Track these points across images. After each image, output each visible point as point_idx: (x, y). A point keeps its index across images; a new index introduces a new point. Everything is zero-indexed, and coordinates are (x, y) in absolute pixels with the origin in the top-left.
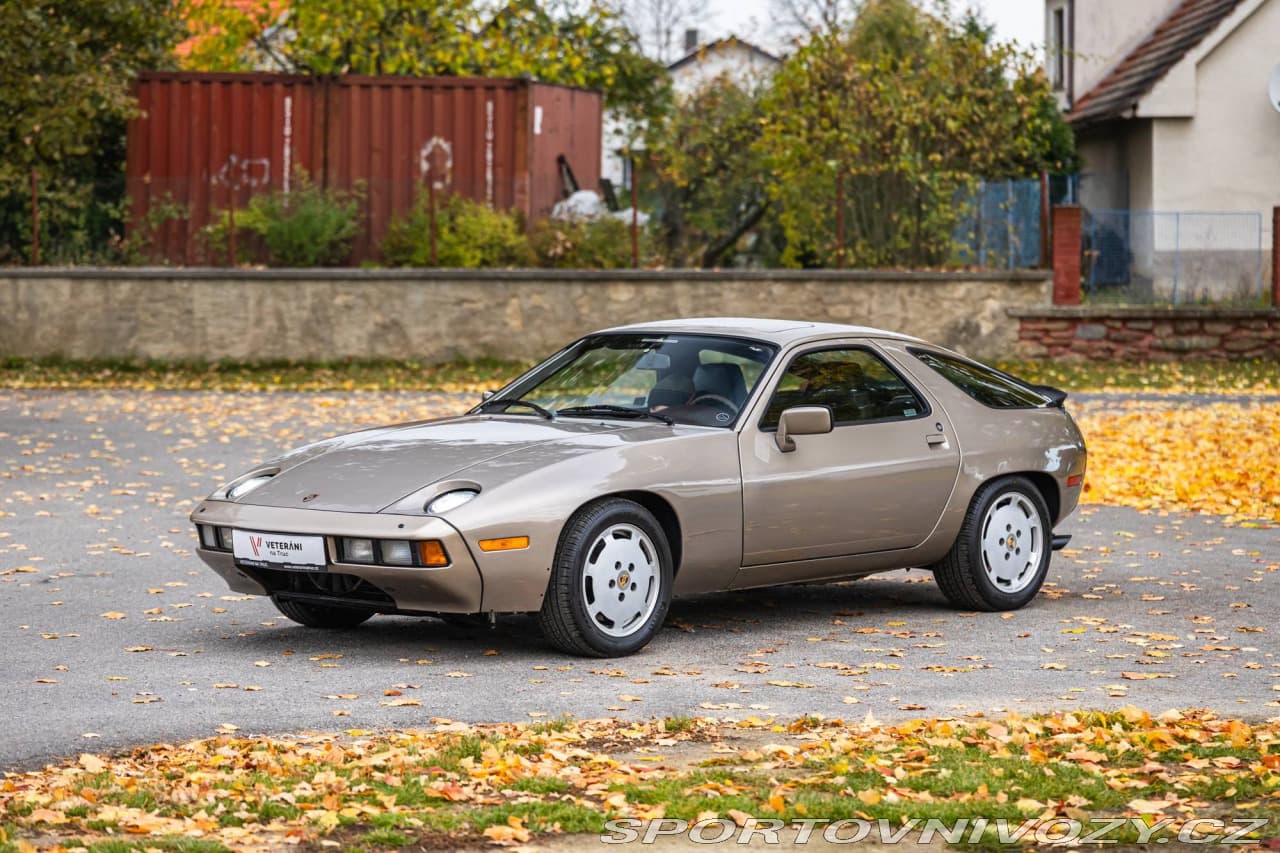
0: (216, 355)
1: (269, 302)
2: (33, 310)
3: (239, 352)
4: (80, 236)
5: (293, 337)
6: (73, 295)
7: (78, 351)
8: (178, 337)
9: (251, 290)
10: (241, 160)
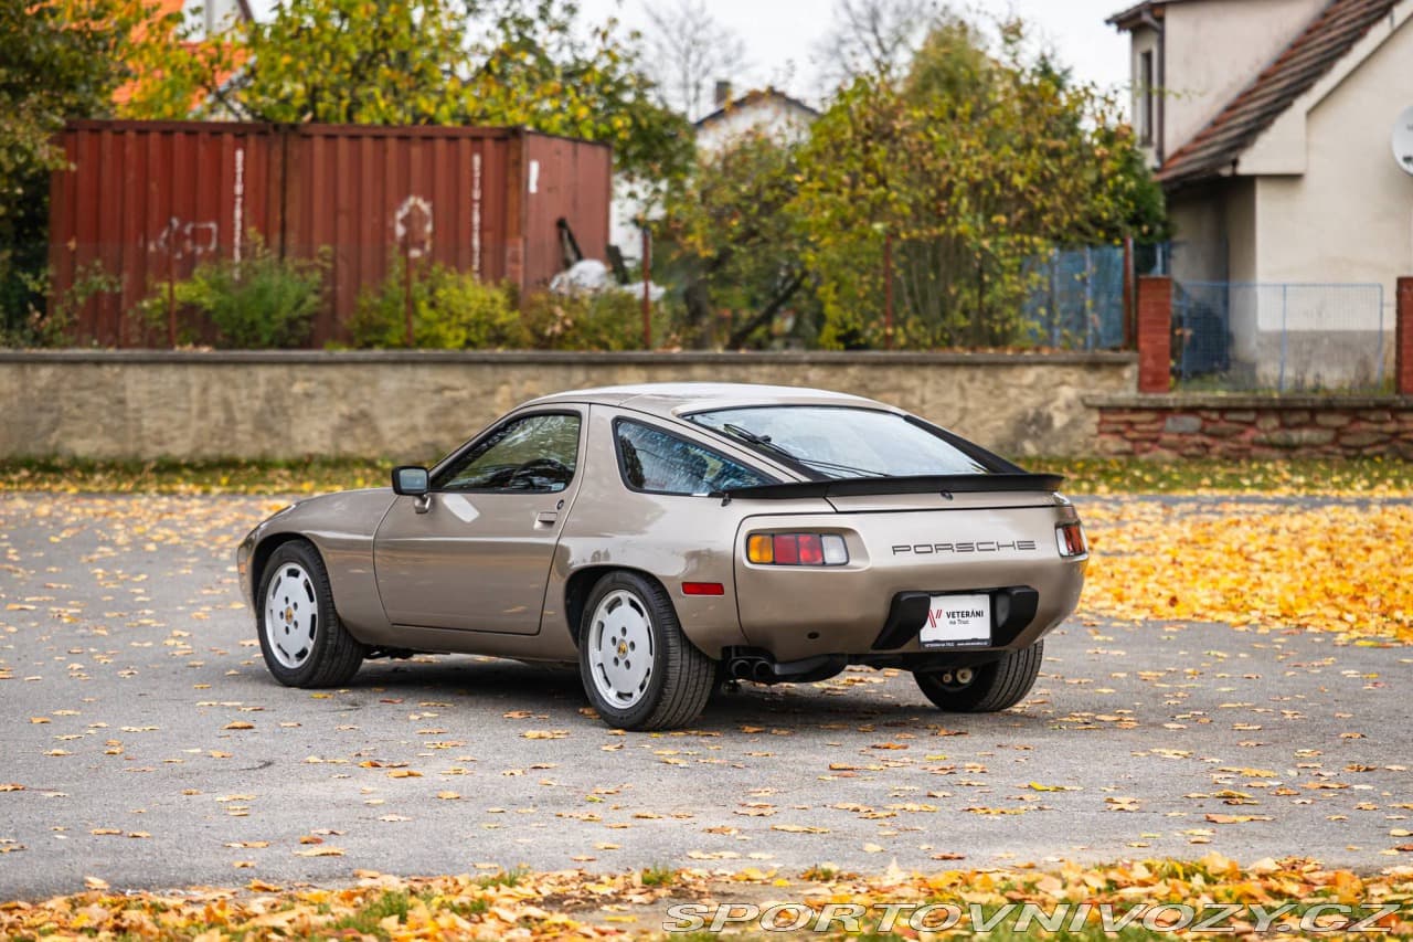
0: (153, 452)
1: (216, 390)
3: (180, 449)
5: (244, 428)
8: (109, 431)
9: (194, 375)
10: (183, 224)
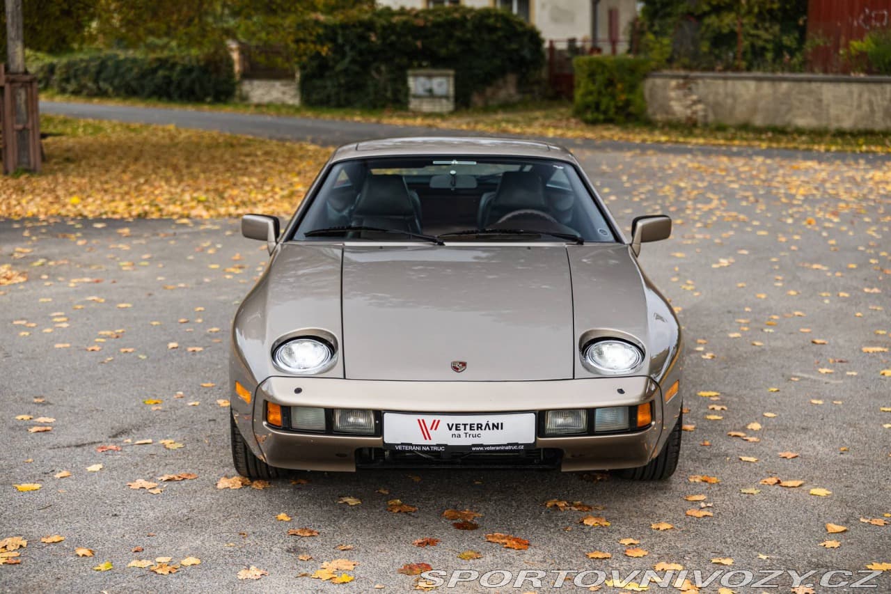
0: (834, 126)
1: (866, 95)
2: (735, 97)
3: (847, 124)
4: (769, 56)
5: (879, 116)
6: (757, 89)
7: (758, 121)
8: (814, 114)
9: (855, 88)
10: (871, 11)
